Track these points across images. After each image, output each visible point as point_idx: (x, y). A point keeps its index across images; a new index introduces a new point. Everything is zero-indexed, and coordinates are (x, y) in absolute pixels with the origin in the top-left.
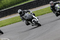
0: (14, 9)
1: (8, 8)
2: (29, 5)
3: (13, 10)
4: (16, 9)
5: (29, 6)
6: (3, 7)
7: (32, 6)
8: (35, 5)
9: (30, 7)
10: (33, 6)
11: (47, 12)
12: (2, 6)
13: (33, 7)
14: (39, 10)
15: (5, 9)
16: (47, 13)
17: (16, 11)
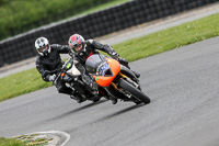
0: (88, 22)
1: (64, 21)
2: (143, 9)
3: (84, 25)
4: (92, 24)
5: (141, 13)
6: (45, 15)
7: (151, 13)
8: (163, 10)
9: (145, 16)
10: (157, 12)
11: (206, 33)
12: (42, 13)
13: (155, 15)
14: (177, 28)
15: (53, 24)
16: (208, 37)
17: (89, 33)
